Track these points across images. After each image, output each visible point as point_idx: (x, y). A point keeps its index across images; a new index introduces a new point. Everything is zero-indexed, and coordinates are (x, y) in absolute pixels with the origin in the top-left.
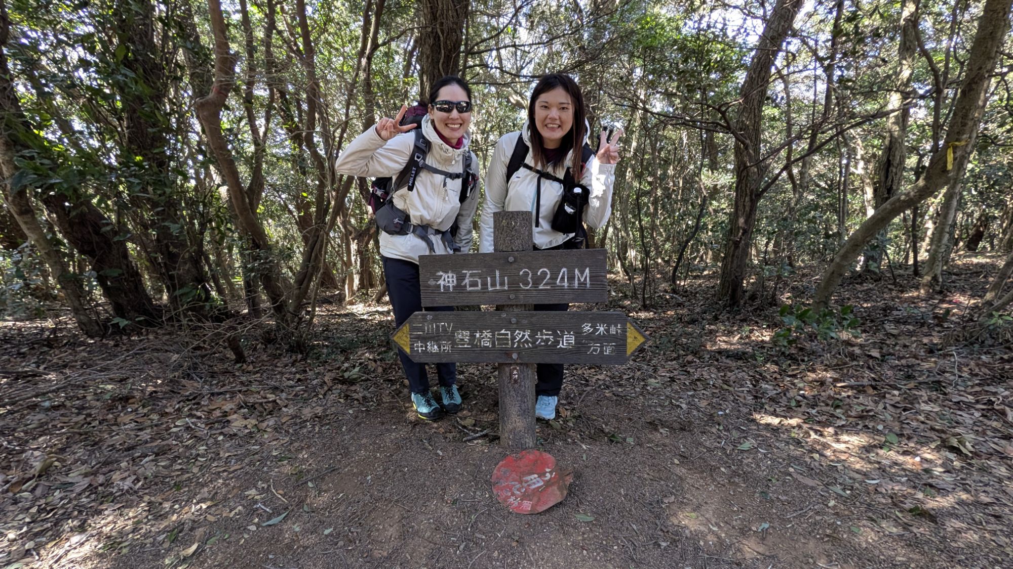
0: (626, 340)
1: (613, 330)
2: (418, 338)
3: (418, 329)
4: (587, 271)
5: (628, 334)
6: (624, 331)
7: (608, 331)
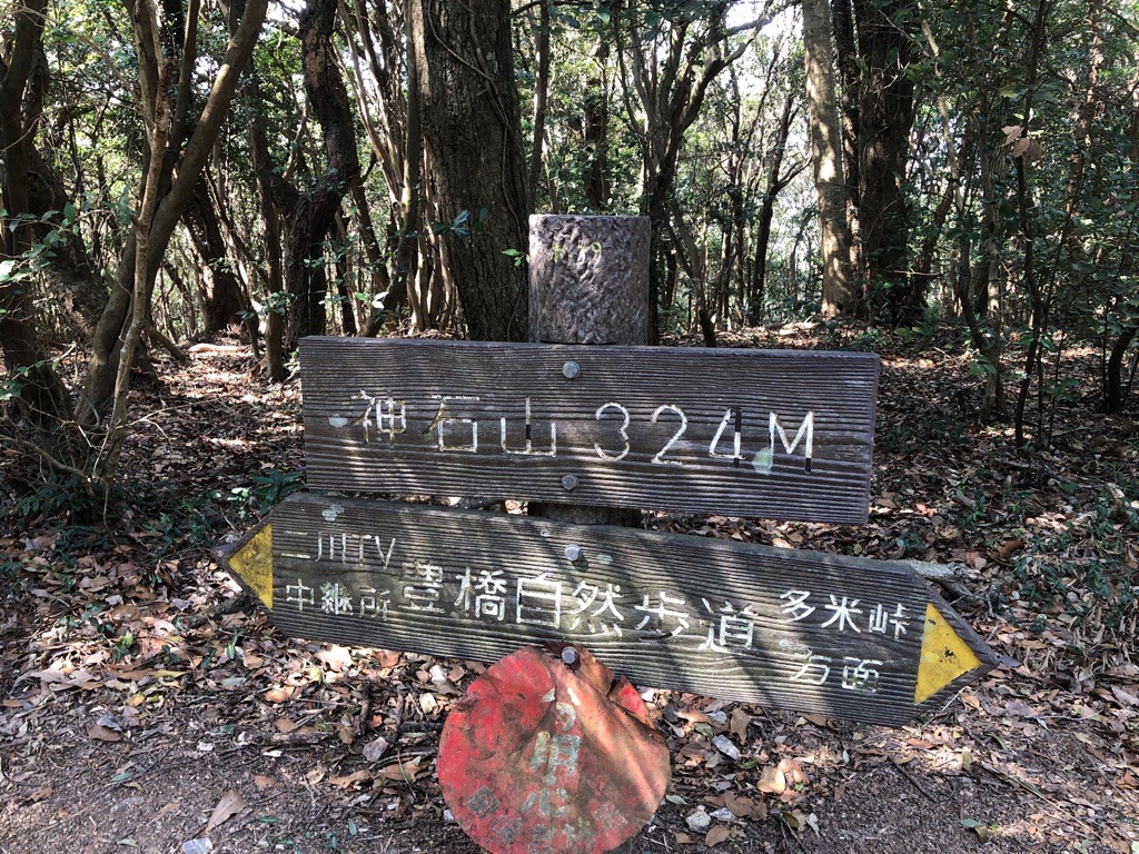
0: (916, 657)
1: (878, 620)
2: (298, 569)
3: (298, 545)
4: (809, 419)
5: (925, 639)
6: (915, 628)
7: (861, 621)
